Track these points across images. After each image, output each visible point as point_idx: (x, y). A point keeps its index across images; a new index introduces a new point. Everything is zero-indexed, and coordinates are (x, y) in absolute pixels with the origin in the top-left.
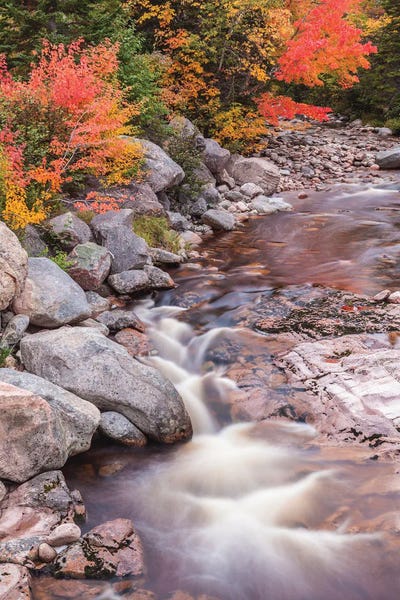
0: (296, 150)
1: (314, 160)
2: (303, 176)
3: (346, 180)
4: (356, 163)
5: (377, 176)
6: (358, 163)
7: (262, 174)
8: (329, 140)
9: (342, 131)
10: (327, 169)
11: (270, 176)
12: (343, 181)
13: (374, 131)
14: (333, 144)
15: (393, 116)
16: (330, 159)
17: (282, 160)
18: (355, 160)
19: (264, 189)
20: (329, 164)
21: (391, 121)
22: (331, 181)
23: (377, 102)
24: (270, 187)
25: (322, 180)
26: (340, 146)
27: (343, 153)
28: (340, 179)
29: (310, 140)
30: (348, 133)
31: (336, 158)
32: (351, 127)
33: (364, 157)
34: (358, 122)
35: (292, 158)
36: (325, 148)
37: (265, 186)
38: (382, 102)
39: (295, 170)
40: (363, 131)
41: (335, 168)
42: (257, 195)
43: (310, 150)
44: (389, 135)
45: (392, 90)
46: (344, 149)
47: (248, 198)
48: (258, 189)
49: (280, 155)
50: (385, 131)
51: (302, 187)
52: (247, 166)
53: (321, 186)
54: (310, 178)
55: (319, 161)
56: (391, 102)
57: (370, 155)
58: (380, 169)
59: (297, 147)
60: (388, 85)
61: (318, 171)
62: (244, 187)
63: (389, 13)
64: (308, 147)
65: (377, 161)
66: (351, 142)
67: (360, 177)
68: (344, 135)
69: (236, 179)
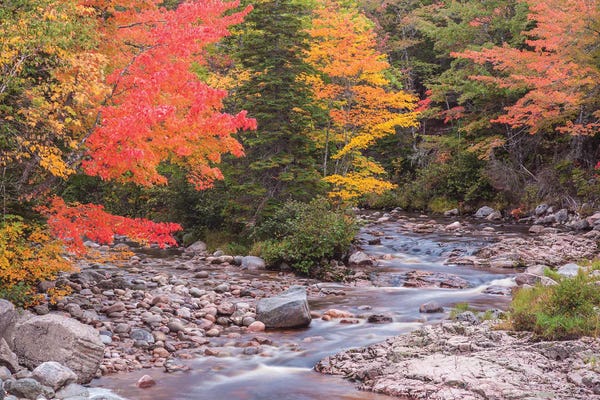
0: (110, 298)
1: (149, 316)
2: (135, 345)
3: (214, 350)
4: (220, 319)
5: (265, 342)
6: (226, 319)
7: (70, 345)
8: (162, 277)
9: (176, 263)
10: (174, 332)
11: (86, 348)
12: (208, 353)
13: (233, 263)
14: (172, 287)
15: (264, 236)
16: (175, 313)
17: (90, 315)
18: (219, 314)
19: (76, 371)
20: (178, 323)
21: (260, 244)
22: (187, 353)
23: (233, 211)
24: (85, 368)
25: (170, 351)
26: (186, 290)
27: (195, 301)
28: (204, 348)
29: (129, 279)
30: (189, 265)
31: (185, 311)
32: (192, 256)
33: (235, 309)
34: (199, 246)
35: (106, 313)
36: (160, 293)
37: (77, 366)
38: (242, 212)
39: (119, 336)
40: (214, 262)
41: (188, 330)
42: (65, 383)
43: (135, 297)
44: (260, 268)
45: (259, 192)
46: (195, 295)
47: (50, 390)
48: (67, 373)
49: (84, 307)
50: (253, 261)
51: (139, 365)
52: (41, 330)
53: (174, 363)
54: (150, 349)
55: (158, 317)
56: (259, 212)
57: (243, 304)
58: (267, 329)
59: (110, 292)
60: (251, 184)
61: (161, 336)
62: (40, 369)
63: (247, 65)
64: (129, 293)
65: (259, 316)
66: (201, 282)
67: (237, 345)
68: (183, 269)
69: (21, 356)
